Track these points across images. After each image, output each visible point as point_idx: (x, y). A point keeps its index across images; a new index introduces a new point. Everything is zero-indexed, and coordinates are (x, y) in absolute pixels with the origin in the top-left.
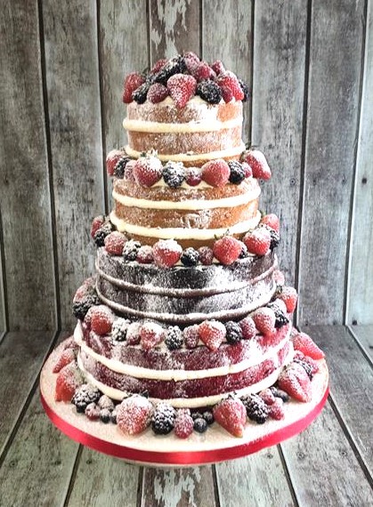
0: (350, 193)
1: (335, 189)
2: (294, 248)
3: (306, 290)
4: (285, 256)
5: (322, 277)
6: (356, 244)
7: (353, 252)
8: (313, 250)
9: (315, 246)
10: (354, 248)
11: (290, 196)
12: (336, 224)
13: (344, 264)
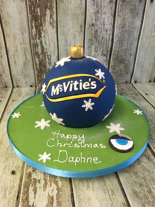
0: (143, 9)
1: (135, 5)
2: (110, 43)
3: (114, 66)
4: (105, 47)
5: (123, 59)
6: (143, 40)
7: (140, 45)
8: (120, 44)
9: (121, 41)
10: (141, 42)
11: (110, 10)
12: (133, 28)
13: (135, 52)
